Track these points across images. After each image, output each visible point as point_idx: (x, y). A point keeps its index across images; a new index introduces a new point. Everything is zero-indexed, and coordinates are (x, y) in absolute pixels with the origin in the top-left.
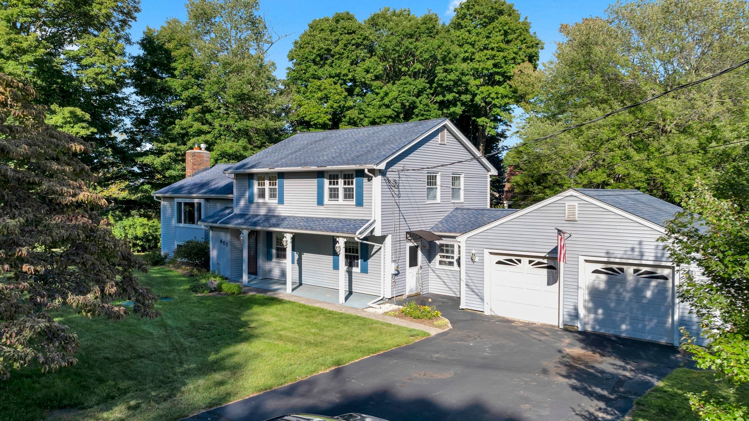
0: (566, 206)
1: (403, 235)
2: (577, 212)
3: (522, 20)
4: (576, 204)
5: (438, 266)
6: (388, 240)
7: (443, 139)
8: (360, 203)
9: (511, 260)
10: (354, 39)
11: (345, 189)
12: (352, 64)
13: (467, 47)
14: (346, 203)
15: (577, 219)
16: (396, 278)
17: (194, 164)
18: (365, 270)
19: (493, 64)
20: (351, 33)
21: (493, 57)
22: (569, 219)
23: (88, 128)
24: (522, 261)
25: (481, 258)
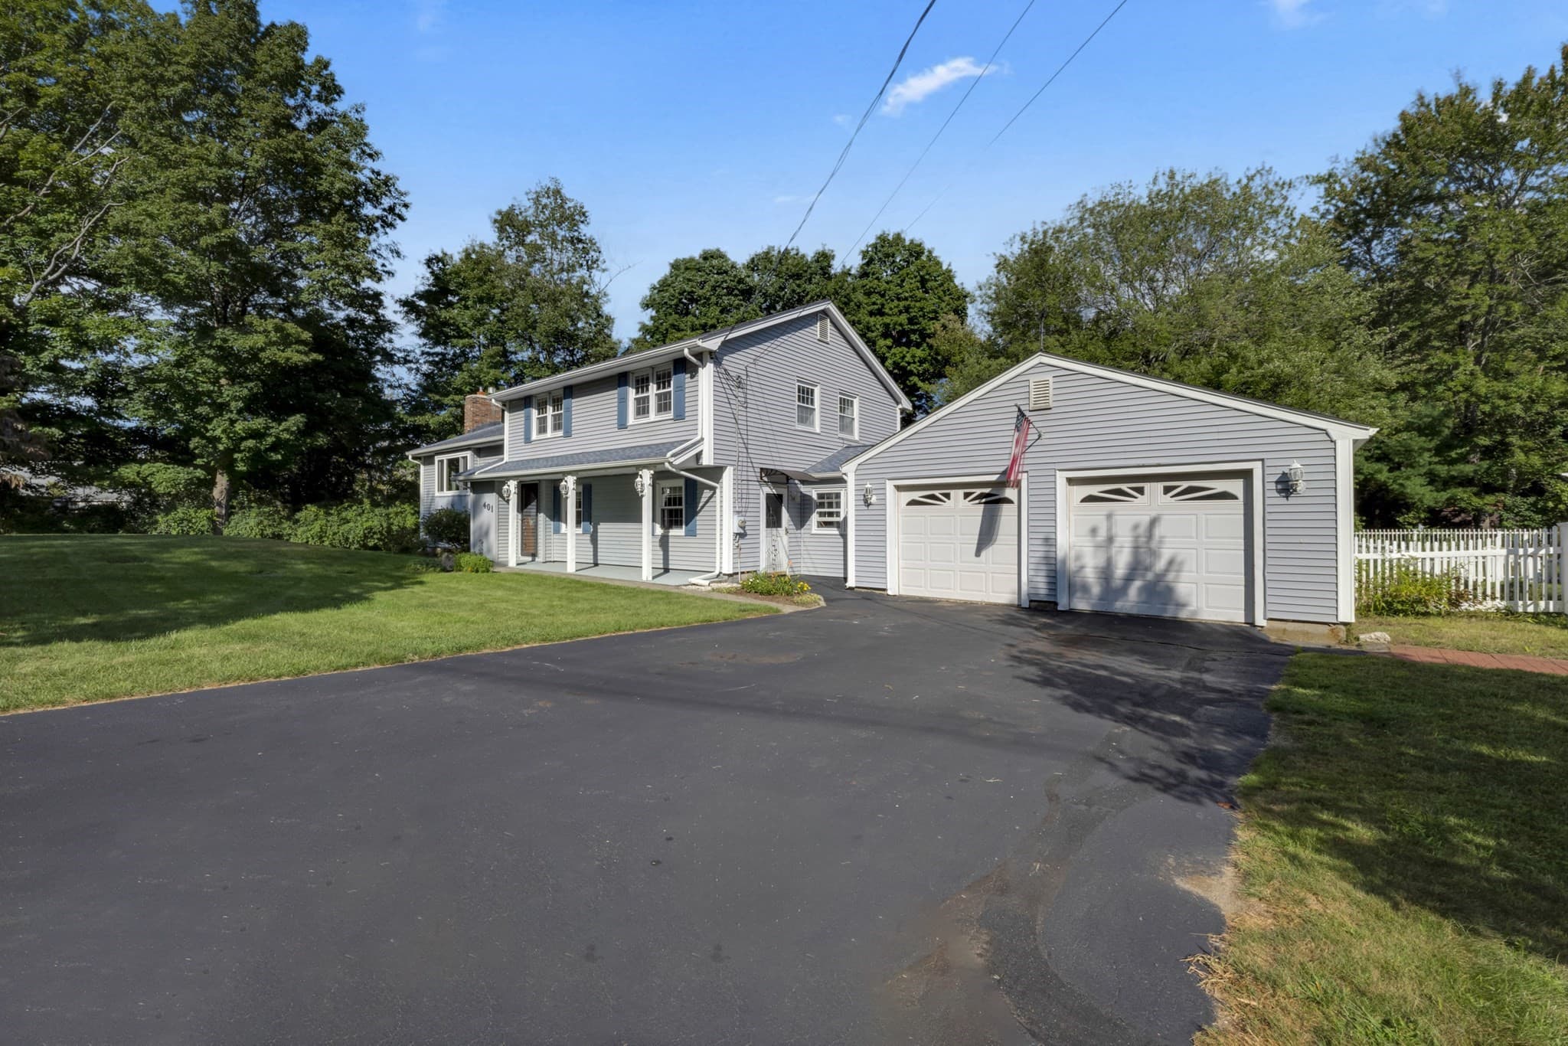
0: (1032, 384)
1: (754, 475)
2: (1051, 392)
3: (944, 267)
4: (1049, 377)
5: (815, 530)
6: (728, 476)
7: (823, 332)
8: (680, 416)
9: (933, 497)
10: (726, 282)
11: (659, 396)
12: (722, 312)
13: (875, 298)
14: (659, 418)
15: (1052, 405)
16: (741, 541)
17: (475, 414)
18: (692, 533)
19: (908, 319)
20: (721, 274)
21: (907, 309)
22: (1038, 406)
23: (306, 354)
24: (952, 496)
25: (882, 497)
